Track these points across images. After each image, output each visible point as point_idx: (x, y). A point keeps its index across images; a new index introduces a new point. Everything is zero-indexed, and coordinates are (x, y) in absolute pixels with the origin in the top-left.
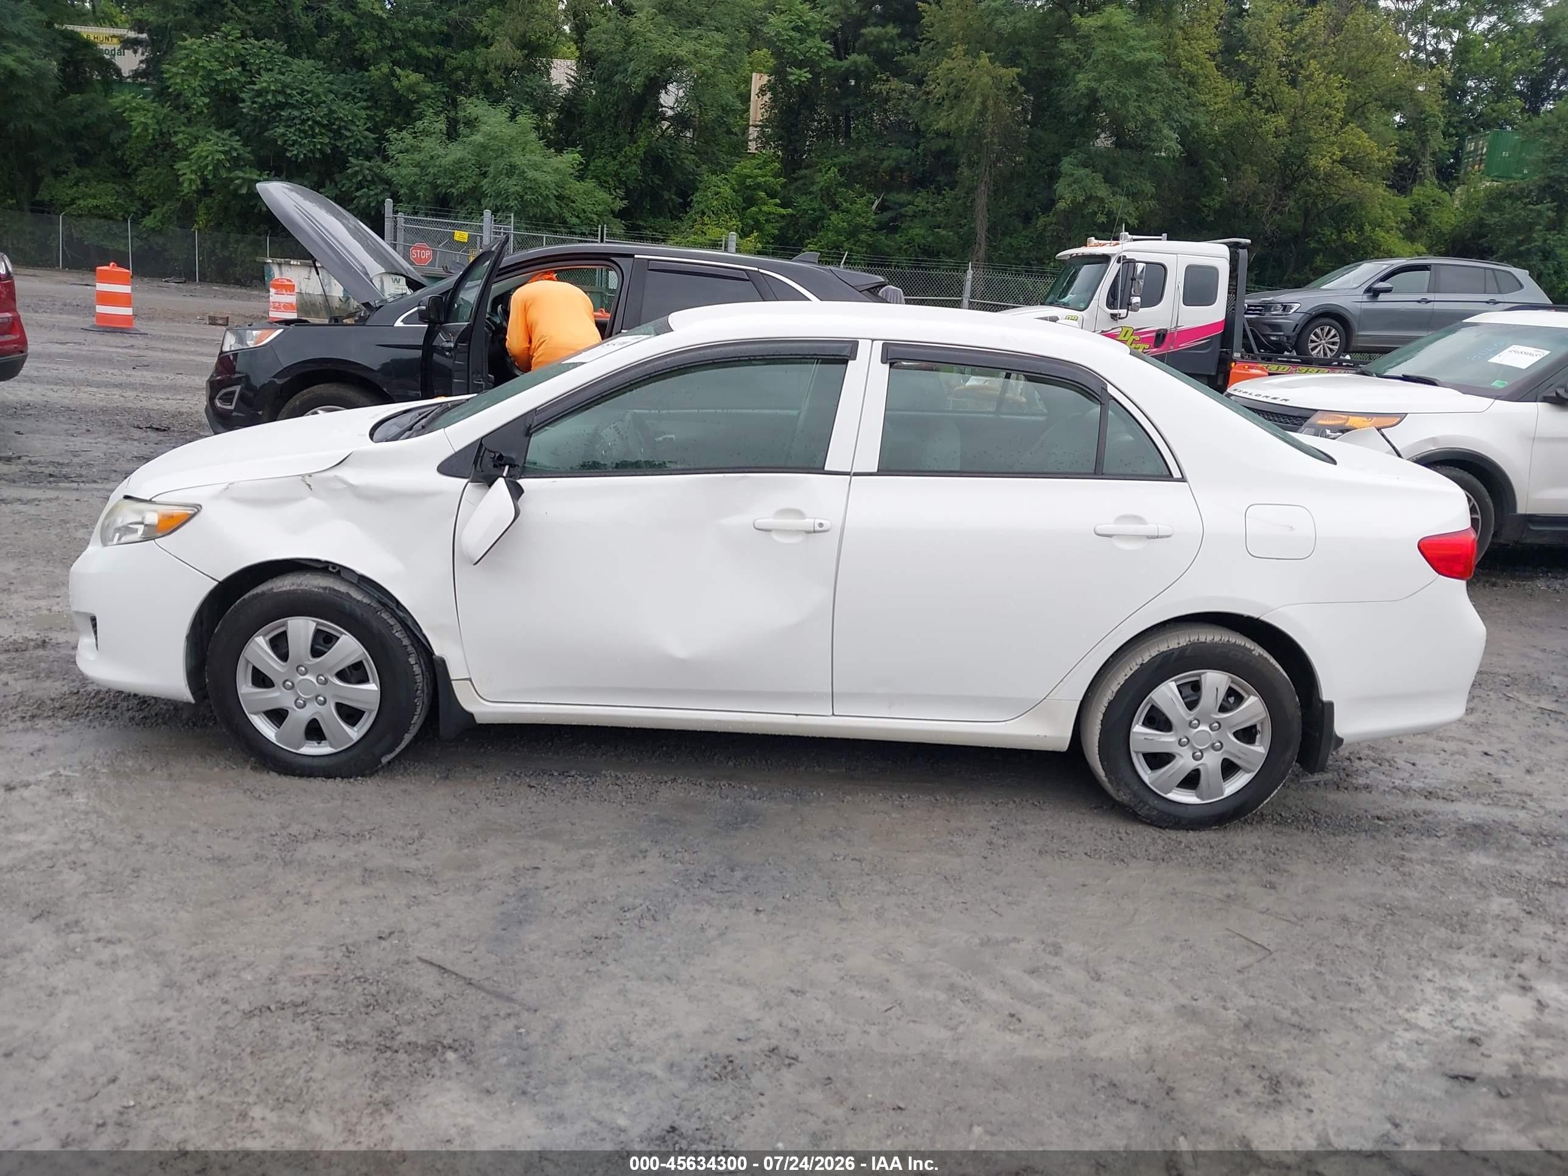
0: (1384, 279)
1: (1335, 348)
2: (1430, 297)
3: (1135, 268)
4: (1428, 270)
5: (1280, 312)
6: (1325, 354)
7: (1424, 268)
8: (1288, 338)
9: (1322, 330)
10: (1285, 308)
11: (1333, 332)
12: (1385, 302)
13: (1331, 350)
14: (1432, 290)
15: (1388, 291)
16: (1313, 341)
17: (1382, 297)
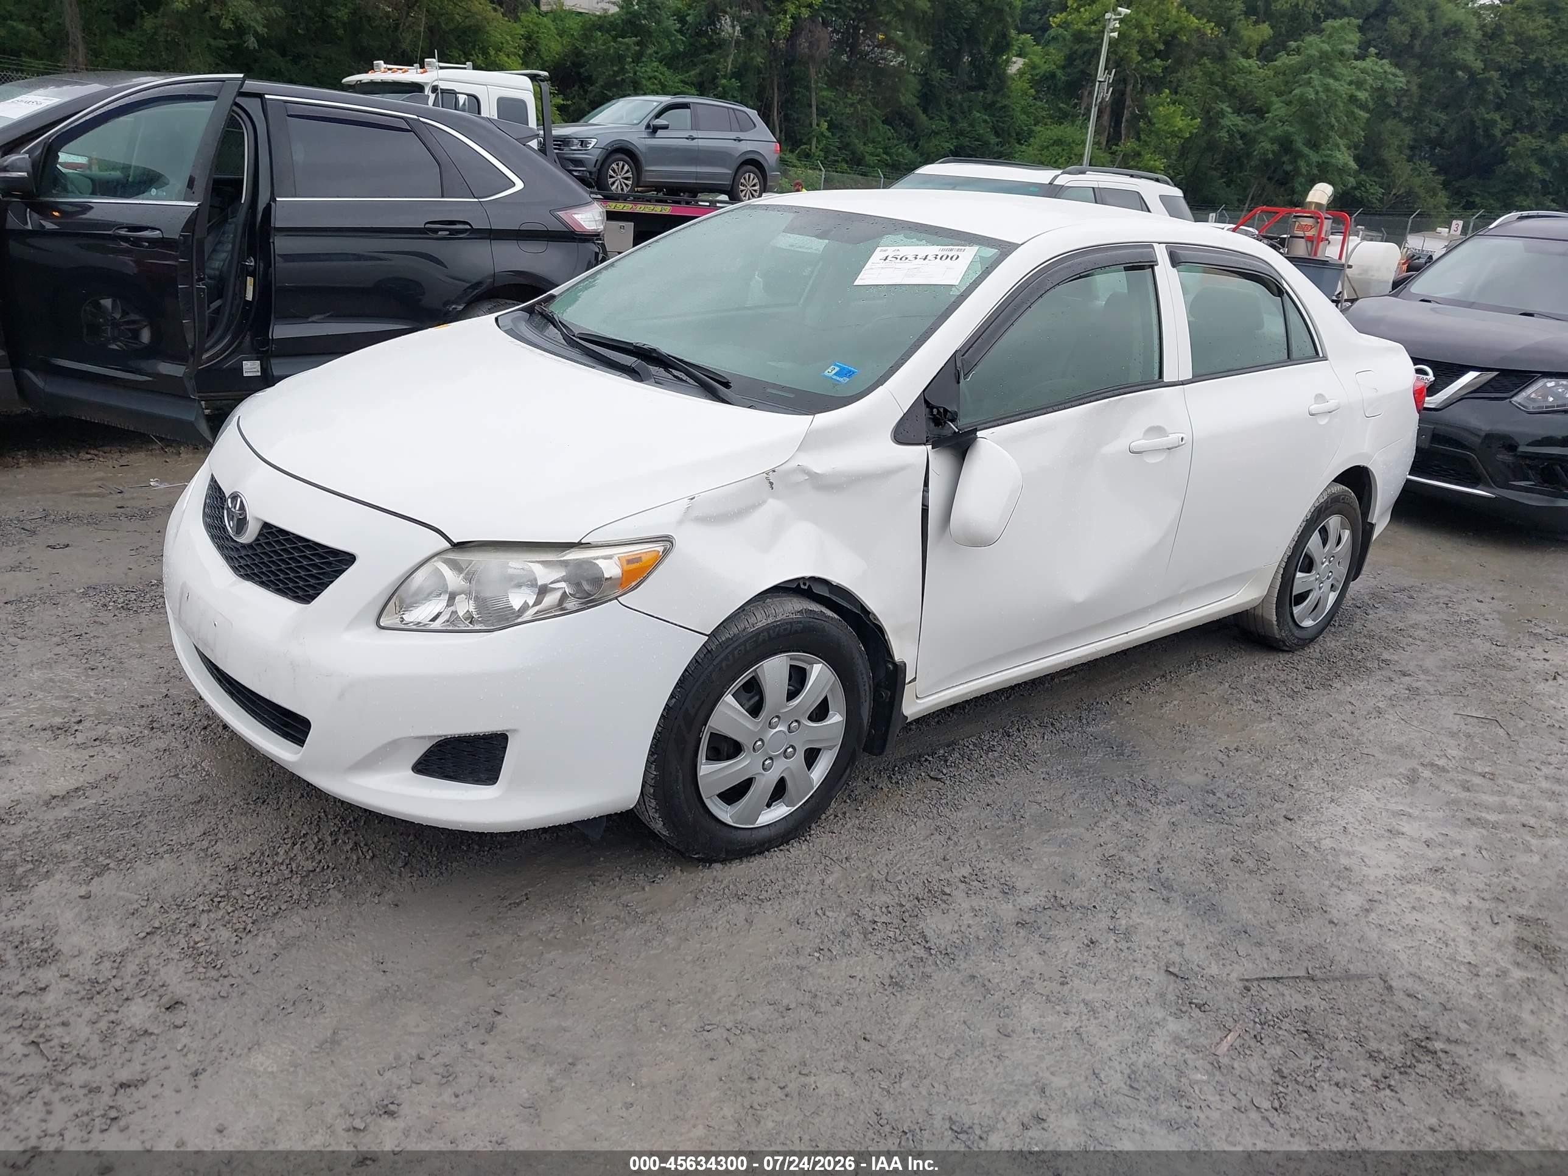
0: (658, 116)
1: (629, 183)
2: (694, 134)
3: (457, 99)
4: (689, 108)
5: (579, 147)
6: (622, 189)
7: (685, 106)
8: (590, 173)
9: (618, 165)
10: (583, 143)
11: (626, 167)
12: (662, 140)
13: (627, 185)
14: (695, 127)
15: (665, 127)
16: (611, 177)
17: (660, 133)
